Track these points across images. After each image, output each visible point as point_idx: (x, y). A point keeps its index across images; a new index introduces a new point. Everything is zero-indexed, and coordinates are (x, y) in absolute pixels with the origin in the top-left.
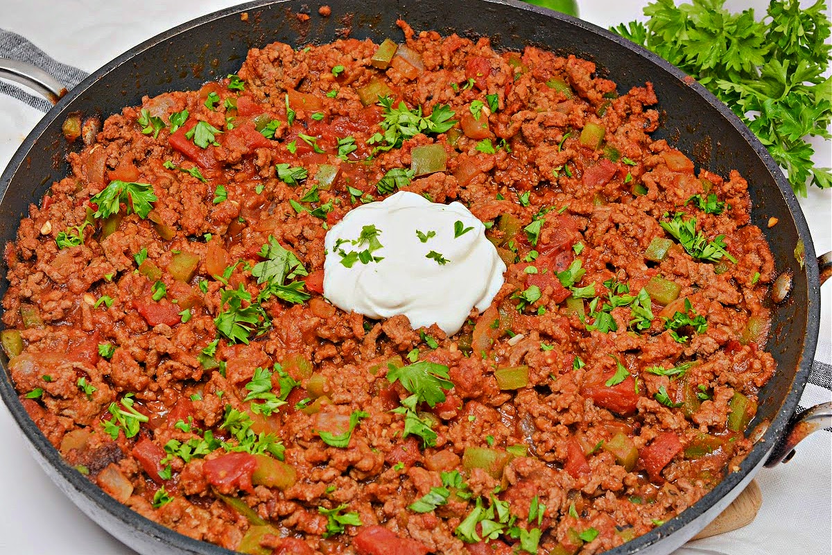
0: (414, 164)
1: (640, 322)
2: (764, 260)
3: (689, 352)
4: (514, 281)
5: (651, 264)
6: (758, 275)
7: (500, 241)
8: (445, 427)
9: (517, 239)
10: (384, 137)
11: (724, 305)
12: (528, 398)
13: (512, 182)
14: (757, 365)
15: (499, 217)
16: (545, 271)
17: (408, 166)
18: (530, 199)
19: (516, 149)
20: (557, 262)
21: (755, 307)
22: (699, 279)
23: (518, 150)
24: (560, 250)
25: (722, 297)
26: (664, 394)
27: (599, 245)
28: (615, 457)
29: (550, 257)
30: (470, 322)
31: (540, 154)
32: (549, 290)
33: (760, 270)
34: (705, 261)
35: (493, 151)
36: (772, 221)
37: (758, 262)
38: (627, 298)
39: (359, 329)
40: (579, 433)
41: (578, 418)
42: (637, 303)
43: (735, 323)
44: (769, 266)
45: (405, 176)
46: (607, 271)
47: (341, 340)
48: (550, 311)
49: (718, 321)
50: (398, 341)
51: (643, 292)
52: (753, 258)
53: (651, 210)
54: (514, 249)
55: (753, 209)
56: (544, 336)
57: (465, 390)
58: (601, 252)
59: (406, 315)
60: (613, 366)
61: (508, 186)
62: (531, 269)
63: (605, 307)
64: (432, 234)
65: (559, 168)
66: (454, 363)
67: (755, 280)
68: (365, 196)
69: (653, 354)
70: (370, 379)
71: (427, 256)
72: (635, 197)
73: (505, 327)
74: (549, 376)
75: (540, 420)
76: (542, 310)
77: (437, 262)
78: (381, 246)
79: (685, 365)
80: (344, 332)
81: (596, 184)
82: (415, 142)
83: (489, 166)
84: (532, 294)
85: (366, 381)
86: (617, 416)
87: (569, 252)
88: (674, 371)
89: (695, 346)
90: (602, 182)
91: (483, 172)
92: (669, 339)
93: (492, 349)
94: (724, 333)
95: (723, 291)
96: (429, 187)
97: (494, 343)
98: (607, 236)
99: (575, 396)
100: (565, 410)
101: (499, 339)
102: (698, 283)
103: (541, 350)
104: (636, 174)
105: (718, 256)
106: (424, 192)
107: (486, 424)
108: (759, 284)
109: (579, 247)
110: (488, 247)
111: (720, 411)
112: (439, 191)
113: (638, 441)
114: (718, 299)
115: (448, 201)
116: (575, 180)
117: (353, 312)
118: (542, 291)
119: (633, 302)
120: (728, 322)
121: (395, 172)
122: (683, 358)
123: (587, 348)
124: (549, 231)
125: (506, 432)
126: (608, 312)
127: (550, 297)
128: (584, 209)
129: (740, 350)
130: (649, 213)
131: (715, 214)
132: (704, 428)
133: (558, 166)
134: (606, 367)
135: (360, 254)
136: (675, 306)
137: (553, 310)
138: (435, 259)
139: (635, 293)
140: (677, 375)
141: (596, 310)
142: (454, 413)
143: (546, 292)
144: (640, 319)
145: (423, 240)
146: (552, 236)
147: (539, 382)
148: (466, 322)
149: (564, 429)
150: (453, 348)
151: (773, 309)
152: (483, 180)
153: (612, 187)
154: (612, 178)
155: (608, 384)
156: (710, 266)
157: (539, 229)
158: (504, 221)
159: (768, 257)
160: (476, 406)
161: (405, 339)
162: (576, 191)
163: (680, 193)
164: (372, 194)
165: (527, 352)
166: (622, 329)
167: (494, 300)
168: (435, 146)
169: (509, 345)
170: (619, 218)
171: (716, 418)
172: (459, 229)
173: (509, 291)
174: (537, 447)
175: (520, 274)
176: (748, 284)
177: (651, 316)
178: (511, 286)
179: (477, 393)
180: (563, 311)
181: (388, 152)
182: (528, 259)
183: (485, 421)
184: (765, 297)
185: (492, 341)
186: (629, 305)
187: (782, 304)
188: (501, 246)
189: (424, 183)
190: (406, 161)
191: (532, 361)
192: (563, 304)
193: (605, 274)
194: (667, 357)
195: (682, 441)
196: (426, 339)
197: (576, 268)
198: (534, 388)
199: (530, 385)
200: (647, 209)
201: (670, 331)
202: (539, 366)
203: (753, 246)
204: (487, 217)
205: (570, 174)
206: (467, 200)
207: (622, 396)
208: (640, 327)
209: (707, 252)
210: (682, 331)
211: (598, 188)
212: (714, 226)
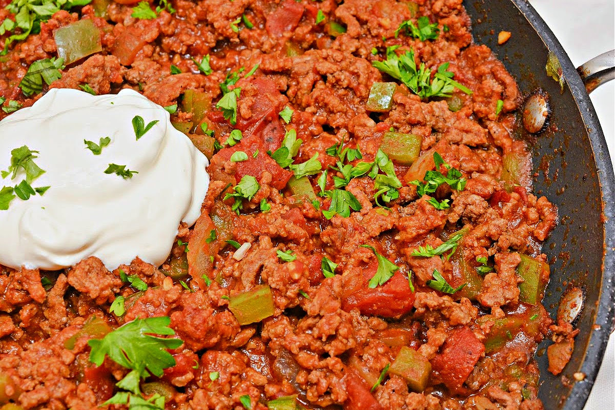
0: (61, 51)
1: (385, 193)
2: (503, 83)
3: (453, 218)
4: (222, 176)
5: (377, 116)
6: (500, 103)
7: (190, 126)
8: (181, 397)
9: (210, 118)
10: (15, 22)
11: (471, 147)
12: (279, 329)
13: (185, 48)
14: (533, 214)
15: (182, 95)
16: (256, 154)
17: (53, 54)
18: (211, 63)
19: (180, 7)
20: (266, 138)
21: (507, 142)
22: (437, 122)
23: (183, 8)
24: (266, 122)
25: (467, 138)
26: (440, 280)
27: (309, 105)
28: (406, 381)
29: (255, 134)
30: (180, 243)
31: (211, 8)
32: (267, 177)
33: (502, 96)
34: (435, 98)
35: (153, 15)
36: (503, 36)
37: (498, 88)
38: (362, 167)
39: (37, 290)
40: (355, 361)
41: (351, 343)
42: (376, 170)
43: (490, 166)
44: (512, 90)
45: (53, 68)
46: (325, 134)
47: (17, 308)
48: (274, 202)
49: (472, 169)
50: (93, 295)
51: (380, 154)
52: (491, 84)
53: (357, 49)
54: (209, 132)
55: (473, 26)
56: (277, 240)
57: (198, 340)
58: (314, 114)
59: (96, 255)
60: (371, 258)
61: (181, 54)
62: (239, 155)
63: (338, 183)
64: (106, 142)
65: (238, 20)
66: (174, 305)
67: (499, 110)
68: (7, 104)
69: (413, 232)
70: (68, 357)
71: (107, 172)
72: (333, 38)
73: (223, 236)
74: (299, 295)
75: (303, 356)
76: (265, 206)
77: (120, 177)
78: (41, 172)
79: (456, 236)
80: (18, 297)
81: (283, 31)
82: (56, 22)
83: (153, 34)
84: (248, 187)
85: (63, 363)
86: (390, 321)
87: (276, 123)
88: (444, 247)
89: (459, 209)
90: (290, 27)
91: (147, 43)
92: (428, 207)
93: (214, 268)
94: (486, 184)
95: (467, 132)
96: (87, 76)
97: (216, 260)
98: (316, 93)
99: (340, 315)
100: (331, 338)
101: (220, 253)
102: (436, 127)
103: (281, 261)
104: (327, 10)
105: (449, 89)
106: (81, 84)
107: (234, 378)
108: (504, 113)
109: (288, 113)
110: (180, 140)
111: (509, 284)
112: (100, 78)
113: (427, 350)
114: (464, 141)
115: (115, 88)
116: (258, 31)
117: (24, 268)
118: (258, 180)
119: (371, 170)
120: (483, 168)
121: (39, 65)
122: (449, 227)
123: (333, 242)
124: (248, 101)
125: (262, 380)
126: (343, 188)
127: (271, 185)
128: (281, 65)
129: (508, 200)
130: (356, 54)
131: (431, 40)
132: (498, 312)
133: (235, 18)
134: (362, 263)
135: (17, 188)
136: (424, 165)
137: (278, 202)
138: (118, 174)
139: (370, 157)
140: (449, 251)
141: (327, 188)
142: (190, 376)
143: (264, 180)
144: (385, 189)
145: (97, 151)
146: (252, 108)
147: (289, 304)
148: (175, 245)
149: (337, 363)
150: (167, 284)
151: (528, 140)
152: (149, 53)
153: (303, 30)
154: (300, 21)
155: (372, 285)
156: (443, 104)
157: (234, 100)
158: (188, 100)
159: (508, 80)
160: (215, 357)
161: (102, 290)
162: (262, 44)
163: (386, 22)
164: (16, 99)
165: (262, 267)
166: (368, 206)
167: (204, 206)
168: (82, 22)
169: (236, 261)
170: (324, 67)
171: (509, 295)
172: (139, 128)
173: (219, 191)
174: (306, 391)
175: (228, 166)
176: (491, 116)
177: (398, 183)
178: (220, 183)
179: (214, 340)
180: (291, 200)
181: (26, 40)
182: (230, 142)
183: (233, 374)
184: (515, 129)
185: (212, 258)
186: (367, 174)
187: (540, 133)
188: (193, 132)
189: (78, 72)
190: (49, 48)
191: (274, 282)
192: (286, 190)
193: (324, 140)
194: (430, 232)
195: (480, 336)
196: (130, 280)
197: (291, 140)
198: (283, 314)
199: (278, 312)
200: (353, 49)
201: (425, 198)
202: (284, 285)
203: (485, 69)
204: (167, 99)
205: (250, 24)
206: (136, 81)
207: (395, 298)
208: (387, 199)
209: (435, 87)
210: (440, 194)
211: (287, 35)
212: (433, 54)
